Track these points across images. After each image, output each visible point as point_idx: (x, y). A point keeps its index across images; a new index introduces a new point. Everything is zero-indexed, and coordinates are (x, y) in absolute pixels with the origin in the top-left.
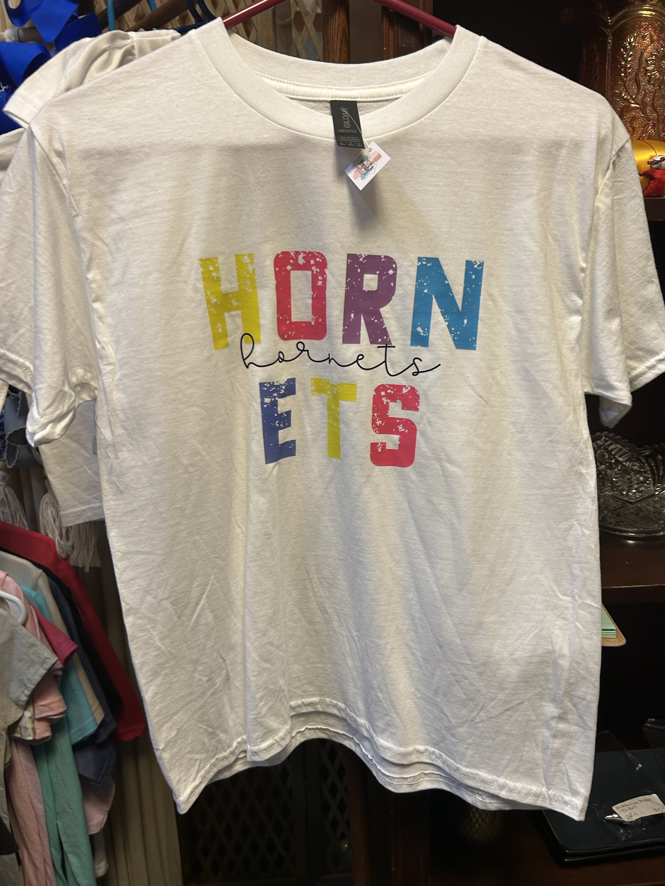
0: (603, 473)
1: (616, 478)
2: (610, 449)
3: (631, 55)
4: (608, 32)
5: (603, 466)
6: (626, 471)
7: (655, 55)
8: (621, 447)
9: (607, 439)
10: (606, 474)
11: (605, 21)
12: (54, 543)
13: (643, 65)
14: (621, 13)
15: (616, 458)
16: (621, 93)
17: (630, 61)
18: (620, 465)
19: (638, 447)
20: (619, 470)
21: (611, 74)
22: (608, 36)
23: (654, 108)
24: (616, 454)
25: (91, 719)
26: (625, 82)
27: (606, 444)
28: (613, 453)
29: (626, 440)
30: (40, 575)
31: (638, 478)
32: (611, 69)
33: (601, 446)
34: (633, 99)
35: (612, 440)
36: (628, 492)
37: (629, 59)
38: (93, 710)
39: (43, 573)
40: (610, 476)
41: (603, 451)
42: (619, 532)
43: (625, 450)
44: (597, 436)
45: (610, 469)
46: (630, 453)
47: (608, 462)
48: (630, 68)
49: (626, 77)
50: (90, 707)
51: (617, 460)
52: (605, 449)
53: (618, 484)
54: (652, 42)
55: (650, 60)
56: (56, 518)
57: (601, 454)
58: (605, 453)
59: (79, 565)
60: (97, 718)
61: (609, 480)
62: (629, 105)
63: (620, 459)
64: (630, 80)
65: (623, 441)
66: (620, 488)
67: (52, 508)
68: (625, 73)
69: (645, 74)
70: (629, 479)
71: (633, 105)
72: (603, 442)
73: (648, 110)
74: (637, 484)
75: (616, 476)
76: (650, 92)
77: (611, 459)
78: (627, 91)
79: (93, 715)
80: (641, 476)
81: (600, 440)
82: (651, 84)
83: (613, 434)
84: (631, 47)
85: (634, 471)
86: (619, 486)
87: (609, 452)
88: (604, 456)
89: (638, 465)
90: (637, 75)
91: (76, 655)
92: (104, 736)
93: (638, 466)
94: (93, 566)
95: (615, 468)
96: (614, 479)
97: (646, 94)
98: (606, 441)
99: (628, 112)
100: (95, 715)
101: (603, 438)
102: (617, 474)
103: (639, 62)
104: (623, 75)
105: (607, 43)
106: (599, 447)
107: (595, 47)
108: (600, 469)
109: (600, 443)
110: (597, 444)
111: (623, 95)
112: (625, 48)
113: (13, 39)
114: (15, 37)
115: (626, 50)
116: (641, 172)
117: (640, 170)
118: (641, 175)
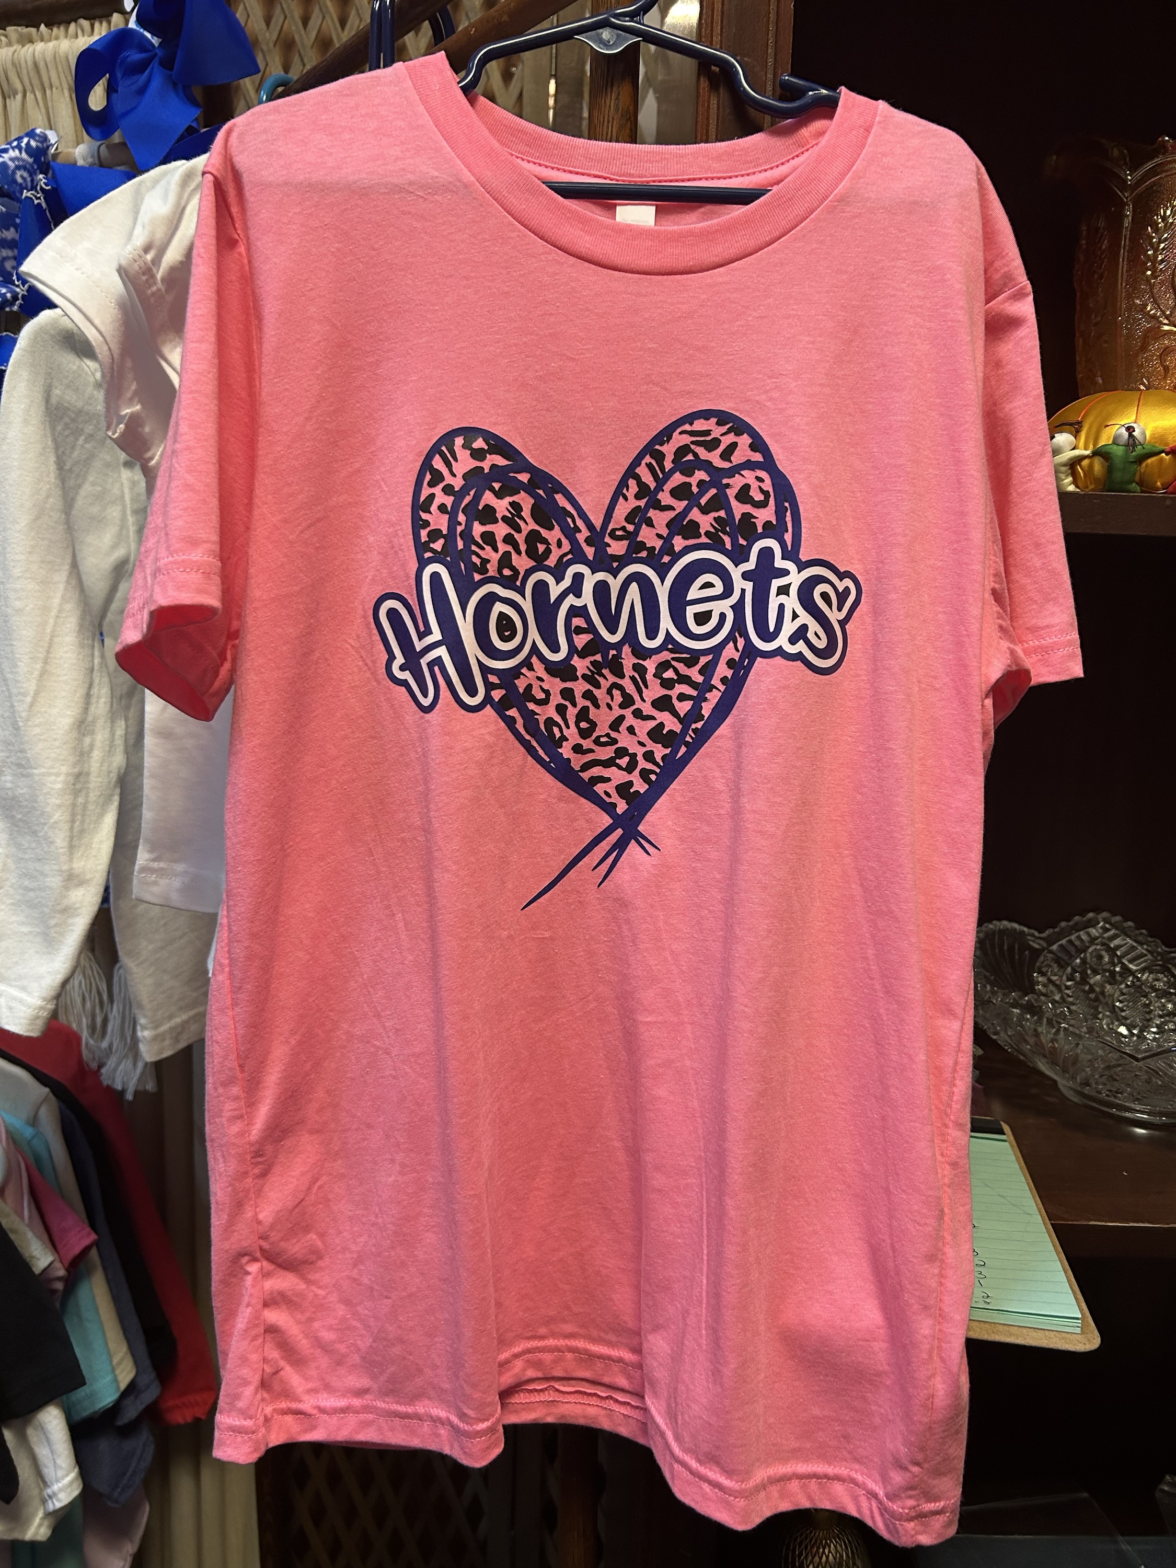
0: (1097, 989)
1: (1121, 1002)
2: (1112, 946)
3: (1166, 239)
4: (1126, 196)
5: (1098, 977)
6: (1138, 989)
8: (1135, 944)
9: (1107, 926)
10: (1103, 993)
11: (1121, 178)
12: (78, 1039)
14: (1149, 165)
15: (1123, 964)
16: (1146, 305)
17: (1163, 249)
18: (1131, 979)
19: (1167, 946)
20: (1127, 986)
21: (1127, 271)
22: (1127, 204)
24: (1123, 956)
25: (109, 1378)
26: (1152, 287)
27: (1106, 935)
28: (1118, 953)
29: (1144, 931)
30: (46, 1099)
31: (1164, 1006)
32: (1129, 261)
33: (1097, 938)
34: (1167, 318)
35: (1117, 929)
36: (1141, 1031)
37: (1162, 245)
38: (115, 1361)
39: (51, 1095)
40: (1109, 996)
41: (1098, 947)
42: (1117, 1109)
43: (1140, 950)
44: (1090, 920)
45: (1110, 984)
46: (1149, 956)
47: (1109, 971)
48: (1162, 261)
49: (1156, 278)
50: (110, 1357)
51: (1125, 969)
52: (1103, 944)
53: (1123, 1014)
56: (87, 995)
57: (1094, 954)
58: (1103, 953)
59: (116, 1087)
60: (120, 1378)
61: (1107, 1004)
62: (1159, 327)
63: (1131, 966)
64: (1162, 281)
65: (1138, 932)
66: (1128, 1022)
67: (81, 977)
68: (1154, 270)
70: (1148, 1006)
71: (1166, 328)
72: (1100, 931)
74: (1161, 1016)
75: (1121, 998)
77: (1115, 965)
78: (1155, 302)
79: (113, 1370)
80: (1169, 1001)
81: (1094, 926)
83: (1118, 918)
84: (1165, 226)
85: (1156, 990)
86: (1126, 1018)
87: (1112, 951)
88: (1100, 957)
89: (1165, 979)
90: (1174, 275)
91: (94, 1252)
92: (131, 1412)
93: (1164, 982)
94: (141, 1088)
95: (1121, 984)
96: (1117, 1004)
98: (1106, 930)
99: (1156, 339)
100: (117, 1372)
101: (1101, 924)
102: (1123, 994)
104: (1149, 273)
105: (1122, 216)
106: (1093, 940)
107: (1102, 224)
108: (1092, 981)
109: (1093, 932)
110: (1089, 934)
111: (1149, 309)
112: (1155, 225)
113: (90, 160)
114: (93, 156)
115: (1156, 230)
116: (1167, 448)
117: (1166, 444)
118: (1167, 454)
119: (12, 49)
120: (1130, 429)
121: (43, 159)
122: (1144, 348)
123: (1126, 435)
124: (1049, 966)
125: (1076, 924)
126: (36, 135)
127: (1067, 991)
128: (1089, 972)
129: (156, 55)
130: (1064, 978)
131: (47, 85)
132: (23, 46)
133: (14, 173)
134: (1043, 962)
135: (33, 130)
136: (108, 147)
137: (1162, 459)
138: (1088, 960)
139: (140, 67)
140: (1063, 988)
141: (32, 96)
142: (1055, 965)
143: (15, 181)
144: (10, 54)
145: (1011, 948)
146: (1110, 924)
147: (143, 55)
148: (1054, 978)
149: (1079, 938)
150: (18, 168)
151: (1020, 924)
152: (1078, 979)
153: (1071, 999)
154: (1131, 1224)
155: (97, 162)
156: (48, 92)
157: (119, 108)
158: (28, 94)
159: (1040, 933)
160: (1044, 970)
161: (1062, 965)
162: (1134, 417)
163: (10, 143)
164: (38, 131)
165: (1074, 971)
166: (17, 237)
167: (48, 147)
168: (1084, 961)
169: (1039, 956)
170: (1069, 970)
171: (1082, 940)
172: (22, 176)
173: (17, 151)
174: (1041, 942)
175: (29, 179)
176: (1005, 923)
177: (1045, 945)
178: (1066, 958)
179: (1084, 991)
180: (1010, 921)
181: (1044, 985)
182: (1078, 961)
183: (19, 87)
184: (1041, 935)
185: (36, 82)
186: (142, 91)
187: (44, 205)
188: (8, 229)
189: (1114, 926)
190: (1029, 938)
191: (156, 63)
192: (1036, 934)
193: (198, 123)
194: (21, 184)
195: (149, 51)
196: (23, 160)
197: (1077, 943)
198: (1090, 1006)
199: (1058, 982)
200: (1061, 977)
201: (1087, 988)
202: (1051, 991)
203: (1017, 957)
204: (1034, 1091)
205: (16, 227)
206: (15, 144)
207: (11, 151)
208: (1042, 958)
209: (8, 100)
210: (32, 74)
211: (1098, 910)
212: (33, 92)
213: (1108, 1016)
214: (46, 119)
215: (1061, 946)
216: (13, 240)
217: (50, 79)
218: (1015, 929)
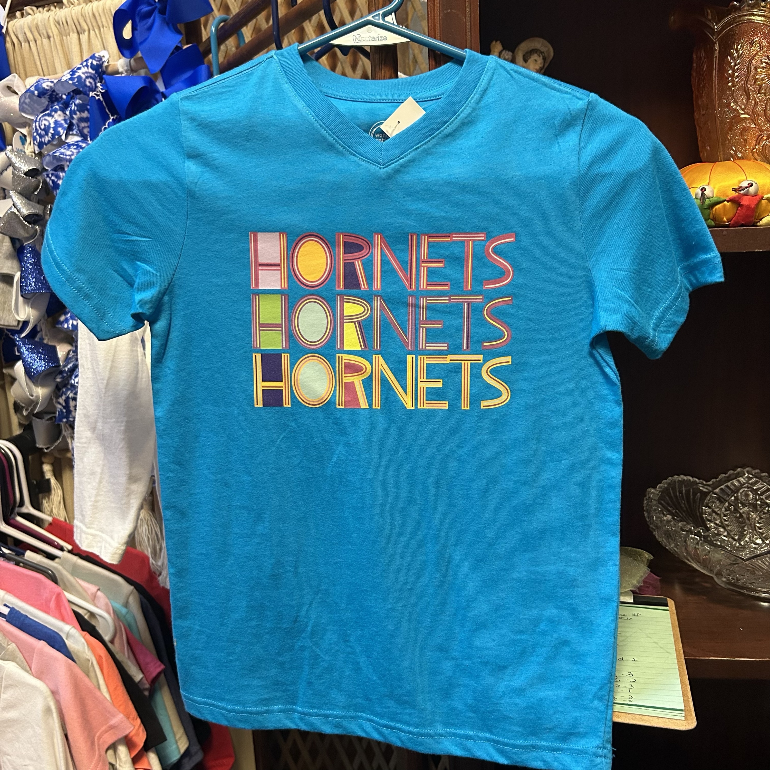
0: (745, 516)
1: (760, 523)
2: (754, 488)
3: (739, 63)
4: (714, 38)
5: (746, 508)
7: (765, 62)
8: (769, 487)
10: (748, 518)
12: (148, 560)
13: (752, 74)
14: (727, 19)
16: (730, 103)
17: (738, 69)
18: (767, 508)
21: (718, 83)
22: (715, 43)
23: (766, 118)
26: (732, 92)
27: (750, 482)
28: (759, 492)
30: (132, 592)
32: (718, 78)
33: (744, 484)
34: (743, 110)
35: (757, 478)
37: (736, 67)
39: (135, 590)
40: (752, 520)
41: (746, 489)
44: (739, 473)
45: (753, 512)
47: (753, 504)
48: (738, 76)
49: (734, 87)
52: (748, 487)
53: (761, 531)
54: (761, 48)
55: (759, 68)
57: (743, 494)
58: (749, 493)
60: (181, 746)
62: (739, 116)
63: (767, 501)
64: (738, 88)
68: (733, 81)
69: (755, 83)
71: (742, 116)
72: (746, 479)
73: (761, 121)
75: (760, 521)
76: (761, 101)
77: (757, 500)
78: (735, 101)
79: (176, 742)
81: (742, 476)
82: (762, 93)
83: (756, 471)
84: (738, 54)
86: (762, 534)
88: (747, 495)
90: (746, 84)
91: (163, 676)
95: (761, 512)
97: (756, 104)
98: (750, 479)
99: (738, 123)
100: (179, 743)
101: (747, 475)
102: (761, 518)
103: (748, 70)
104: (730, 84)
105: (713, 50)
106: (742, 485)
107: (703, 55)
108: (741, 511)
109: (742, 479)
110: (739, 481)
111: (732, 105)
112: (731, 55)
113: (126, 68)
114: (127, 66)
115: (733, 58)
116: (727, 199)
117: (727, 196)
118: (728, 202)
119: (81, 7)
120: (703, 190)
121: (100, 70)
122: (731, 129)
123: (700, 193)
124: (713, 502)
125: (730, 475)
126: (96, 57)
127: (725, 518)
128: (740, 505)
129: (156, 7)
130: (723, 509)
131: (101, 25)
132: (87, 5)
133: (85, 80)
134: (709, 500)
135: (94, 55)
136: (135, 60)
137: (725, 205)
138: (740, 498)
139: (149, 15)
140: (722, 515)
141: (93, 32)
142: (718, 502)
143: (86, 85)
144: (80, 10)
145: (688, 492)
146: (752, 475)
147: (150, 8)
148: (716, 510)
149: (733, 484)
150: (87, 77)
151: (692, 477)
152: (733, 509)
153: (727, 523)
154: (736, 659)
155: (129, 68)
156: (102, 29)
157: (139, 39)
158: (91, 31)
159: (706, 482)
160: (710, 505)
161: (721, 500)
162: (708, 181)
163: (82, 64)
164: (97, 55)
165: (730, 505)
166: (89, 115)
167: (103, 63)
168: (736, 498)
169: (707, 496)
170: (727, 504)
171: (735, 485)
172: (90, 82)
173: (86, 68)
174: (709, 488)
175: (93, 83)
176: (682, 476)
177: (710, 489)
178: (725, 497)
179: (736, 517)
180: (686, 475)
181: (710, 514)
182: (733, 498)
183: (86, 28)
184: (708, 483)
185: (95, 24)
186: (150, 28)
187: (102, 99)
188: (84, 112)
189: (755, 476)
190: (700, 485)
191: (156, 12)
192: (704, 482)
193: (181, 44)
194: (89, 87)
195: (152, 5)
196: (90, 73)
197: (732, 487)
198: (739, 527)
199: (719, 512)
200: (721, 509)
201: (738, 515)
202: (714, 518)
203: (692, 497)
204: (697, 580)
205: (88, 110)
206: (85, 64)
207: (82, 68)
208: (709, 497)
209: (81, 35)
210: (93, 20)
211: (743, 467)
212: (94, 30)
213: (750, 533)
214: (102, 44)
215: (721, 489)
216: (87, 118)
217: (102, 22)
218: (690, 480)
